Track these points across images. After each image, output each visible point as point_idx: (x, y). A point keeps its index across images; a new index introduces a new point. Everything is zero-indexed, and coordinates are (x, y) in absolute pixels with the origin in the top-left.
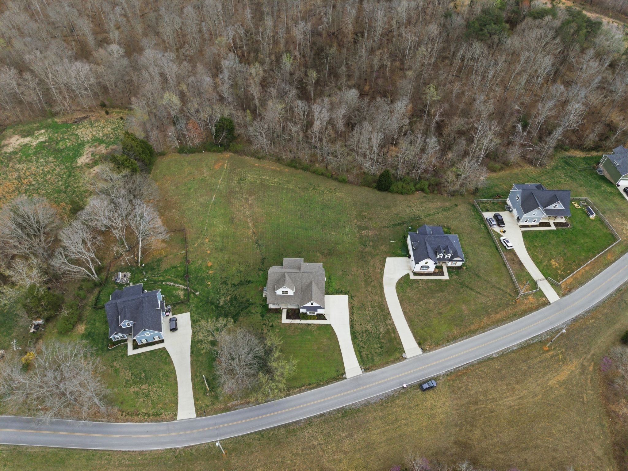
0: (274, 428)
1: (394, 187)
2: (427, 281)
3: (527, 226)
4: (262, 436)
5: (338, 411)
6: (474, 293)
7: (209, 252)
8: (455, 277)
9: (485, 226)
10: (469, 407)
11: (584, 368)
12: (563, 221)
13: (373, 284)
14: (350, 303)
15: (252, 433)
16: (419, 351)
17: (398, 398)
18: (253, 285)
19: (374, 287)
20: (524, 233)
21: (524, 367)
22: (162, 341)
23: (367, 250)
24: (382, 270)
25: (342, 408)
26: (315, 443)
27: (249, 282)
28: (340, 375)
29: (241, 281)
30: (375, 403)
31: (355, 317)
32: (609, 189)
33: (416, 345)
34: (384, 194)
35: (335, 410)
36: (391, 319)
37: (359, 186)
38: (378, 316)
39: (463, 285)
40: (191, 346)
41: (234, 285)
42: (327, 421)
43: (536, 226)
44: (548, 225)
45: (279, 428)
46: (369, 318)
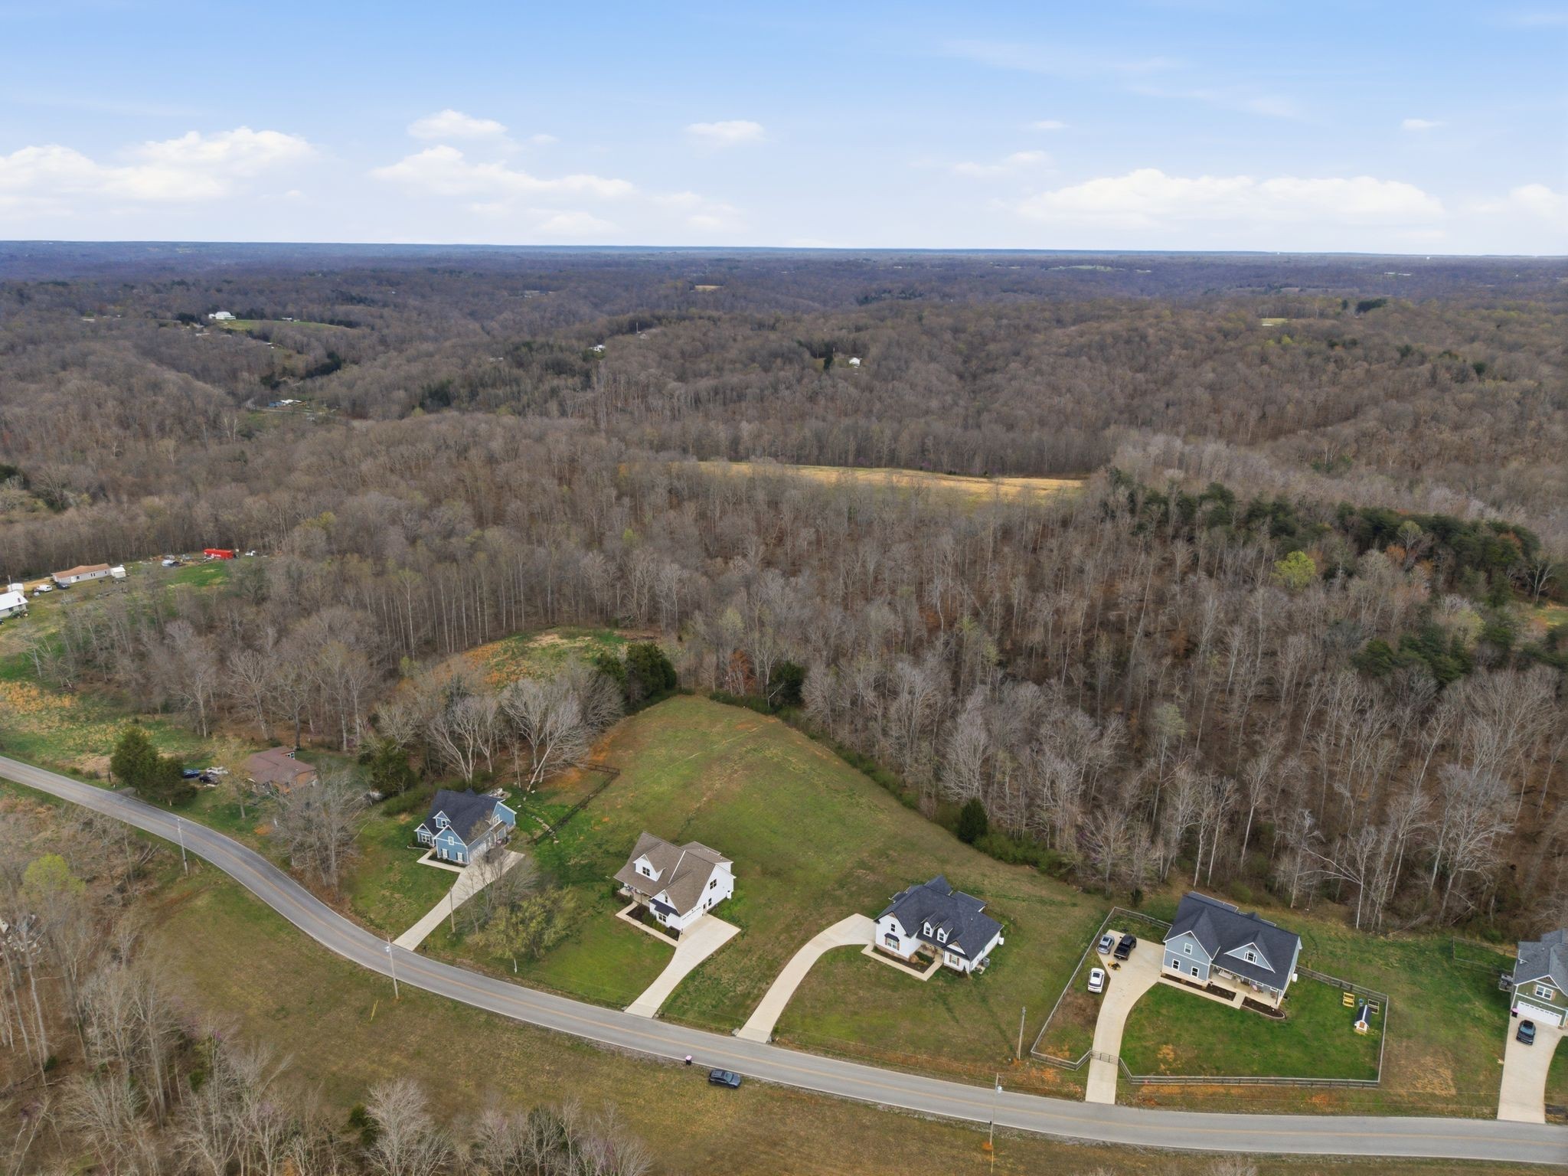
2: (886, 967)
3: (1178, 980)
4: (455, 1008)
5: (571, 1037)
6: (947, 1015)
7: (619, 807)
8: (941, 984)
9: (1088, 947)
10: (758, 1143)
12: (1274, 1004)
13: (795, 933)
14: (734, 939)
15: (448, 998)
16: (765, 1039)
17: (667, 1071)
19: (792, 938)
20: (1159, 986)
21: (914, 1147)
22: (463, 866)
23: (838, 892)
24: (831, 924)
25: (580, 1037)
26: (504, 1054)
28: (620, 1003)
30: (629, 1058)
31: (719, 958)
33: (770, 1030)
35: (567, 1034)
36: (769, 984)
38: (757, 972)
39: (944, 999)
43: (1199, 987)
45: (482, 1011)
46: (739, 968)
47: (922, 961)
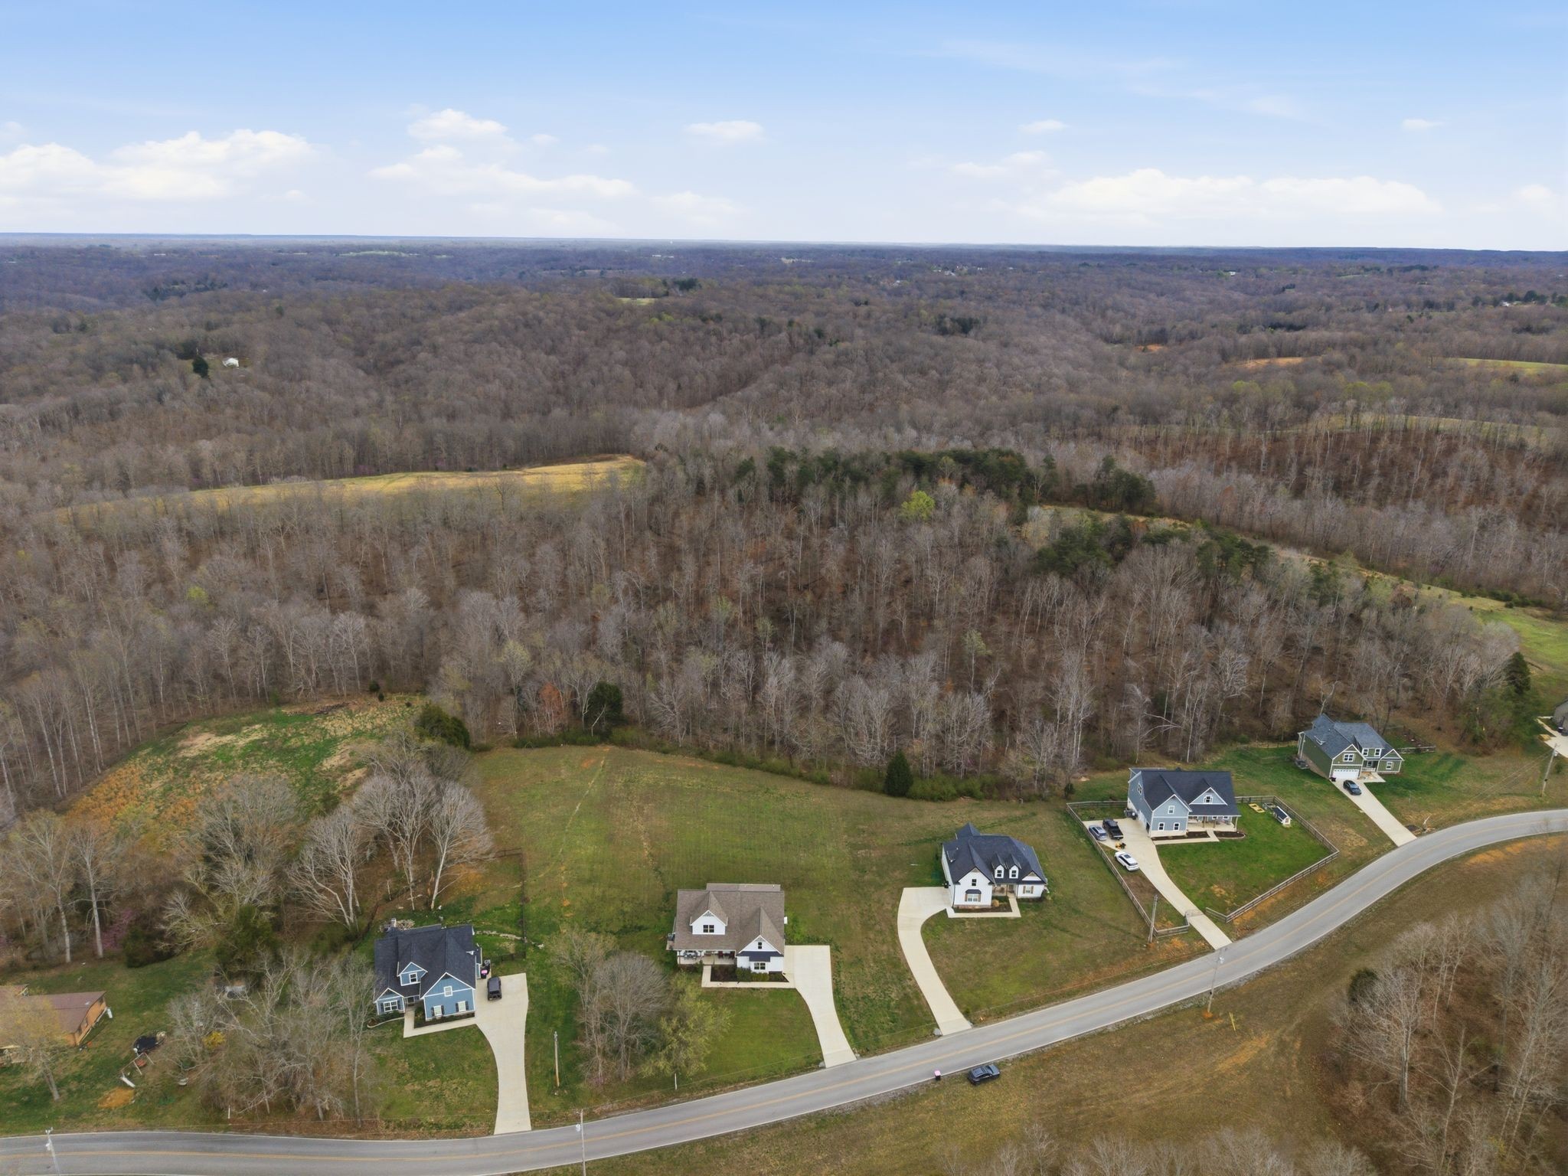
0: (684, 1145)
1: (917, 787)
2: (980, 921)
3: (1166, 838)
4: (660, 1157)
5: (809, 1117)
6: (1067, 936)
7: (565, 885)
8: (1032, 914)
9: (1088, 840)
10: (1064, 1110)
11: (1283, 1047)
12: (1231, 828)
13: (878, 927)
14: (833, 956)
15: (641, 1152)
16: (966, 1025)
17: (926, 1096)
18: (648, 933)
19: (881, 932)
20: (1159, 848)
21: (1168, 1044)
22: (472, 1015)
23: (867, 877)
24: (896, 906)
25: (817, 1112)
27: (640, 928)
28: (813, 1061)
29: (625, 927)
30: (882, 1104)
31: (843, 978)
32: (1317, 786)
33: (961, 1016)
34: (900, 801)
35: (802, 1117)
36: (912, 978)
37: (853, 789)
38: (888, 975)
39: (1048, 925)
40: (527, 1022)
41: (611, 933)
42: (788, 1135)
43: (1182, 837)
44: (1205, 835)
45: (693, 1144)
46: (869, 978)
47: (1000, 902)
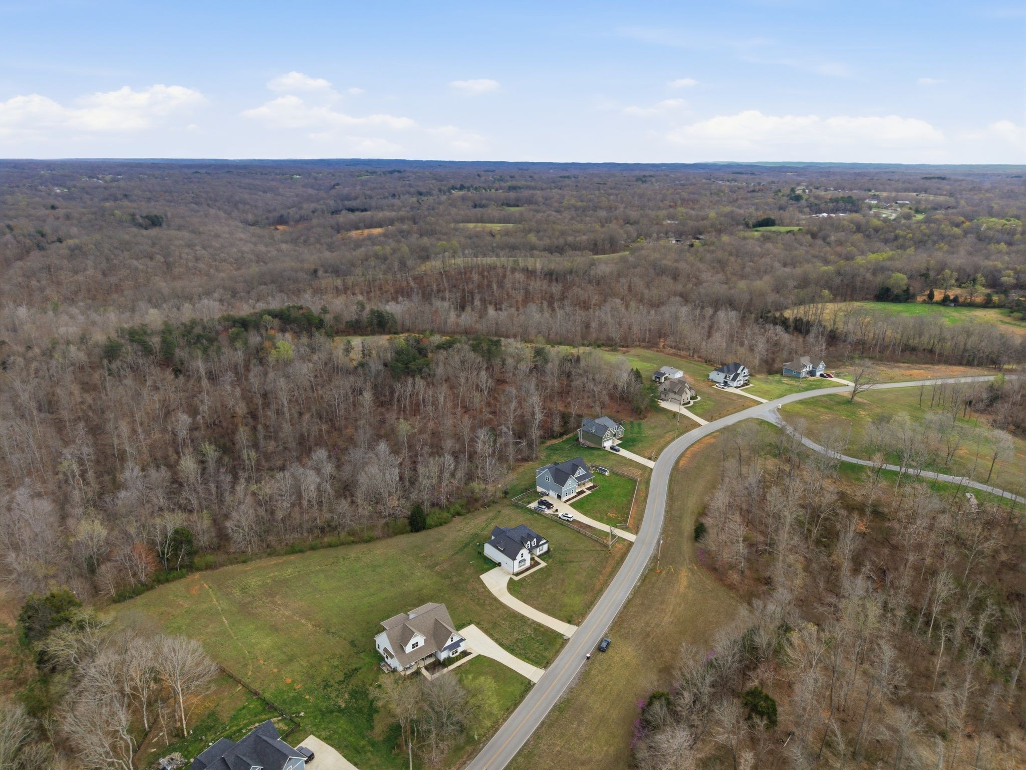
0: (511, 762)
1: (429, 521)
2: (531, 575)
3: (570, 499)
5: (552, 710)
6: (575, 564)
7: (275, 670)
8: (550, 561)
9: (538, 514)
10: (646, 641)
11: (691, 570)
12: (591, 484)
13: (487, 602)
14: (482, 629)
16: (574, 627)
17: (590, 669)
18: (364, 669)
19: (491, 604)
20: (571, 505)
21: (656, 591)
23: (455, 580)
24: (485, 587)
25: (554, 706)
26: (558, 748)
27: (356, 669)
28: (528, 685)
29: (346, 674)
30: (577, 685)
31: (497, 637)
32: (601, 453)
33: (567, 625)
34: (425, 532)
35: (550, 712)
36: (529, 619)
37: (392, 537)
38: (516, 623)
39: (562, 563)
40: (348, 760)
41: (340, 683)
42: (551, 725)
43: (575, 497)
44: (582, 492)
45: (514, 759)
46: (509, 630)
47: (534, 561)
